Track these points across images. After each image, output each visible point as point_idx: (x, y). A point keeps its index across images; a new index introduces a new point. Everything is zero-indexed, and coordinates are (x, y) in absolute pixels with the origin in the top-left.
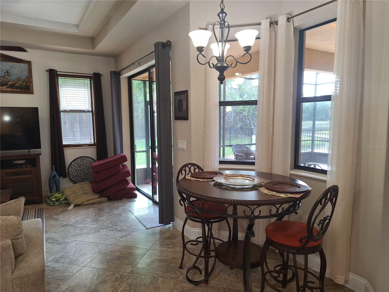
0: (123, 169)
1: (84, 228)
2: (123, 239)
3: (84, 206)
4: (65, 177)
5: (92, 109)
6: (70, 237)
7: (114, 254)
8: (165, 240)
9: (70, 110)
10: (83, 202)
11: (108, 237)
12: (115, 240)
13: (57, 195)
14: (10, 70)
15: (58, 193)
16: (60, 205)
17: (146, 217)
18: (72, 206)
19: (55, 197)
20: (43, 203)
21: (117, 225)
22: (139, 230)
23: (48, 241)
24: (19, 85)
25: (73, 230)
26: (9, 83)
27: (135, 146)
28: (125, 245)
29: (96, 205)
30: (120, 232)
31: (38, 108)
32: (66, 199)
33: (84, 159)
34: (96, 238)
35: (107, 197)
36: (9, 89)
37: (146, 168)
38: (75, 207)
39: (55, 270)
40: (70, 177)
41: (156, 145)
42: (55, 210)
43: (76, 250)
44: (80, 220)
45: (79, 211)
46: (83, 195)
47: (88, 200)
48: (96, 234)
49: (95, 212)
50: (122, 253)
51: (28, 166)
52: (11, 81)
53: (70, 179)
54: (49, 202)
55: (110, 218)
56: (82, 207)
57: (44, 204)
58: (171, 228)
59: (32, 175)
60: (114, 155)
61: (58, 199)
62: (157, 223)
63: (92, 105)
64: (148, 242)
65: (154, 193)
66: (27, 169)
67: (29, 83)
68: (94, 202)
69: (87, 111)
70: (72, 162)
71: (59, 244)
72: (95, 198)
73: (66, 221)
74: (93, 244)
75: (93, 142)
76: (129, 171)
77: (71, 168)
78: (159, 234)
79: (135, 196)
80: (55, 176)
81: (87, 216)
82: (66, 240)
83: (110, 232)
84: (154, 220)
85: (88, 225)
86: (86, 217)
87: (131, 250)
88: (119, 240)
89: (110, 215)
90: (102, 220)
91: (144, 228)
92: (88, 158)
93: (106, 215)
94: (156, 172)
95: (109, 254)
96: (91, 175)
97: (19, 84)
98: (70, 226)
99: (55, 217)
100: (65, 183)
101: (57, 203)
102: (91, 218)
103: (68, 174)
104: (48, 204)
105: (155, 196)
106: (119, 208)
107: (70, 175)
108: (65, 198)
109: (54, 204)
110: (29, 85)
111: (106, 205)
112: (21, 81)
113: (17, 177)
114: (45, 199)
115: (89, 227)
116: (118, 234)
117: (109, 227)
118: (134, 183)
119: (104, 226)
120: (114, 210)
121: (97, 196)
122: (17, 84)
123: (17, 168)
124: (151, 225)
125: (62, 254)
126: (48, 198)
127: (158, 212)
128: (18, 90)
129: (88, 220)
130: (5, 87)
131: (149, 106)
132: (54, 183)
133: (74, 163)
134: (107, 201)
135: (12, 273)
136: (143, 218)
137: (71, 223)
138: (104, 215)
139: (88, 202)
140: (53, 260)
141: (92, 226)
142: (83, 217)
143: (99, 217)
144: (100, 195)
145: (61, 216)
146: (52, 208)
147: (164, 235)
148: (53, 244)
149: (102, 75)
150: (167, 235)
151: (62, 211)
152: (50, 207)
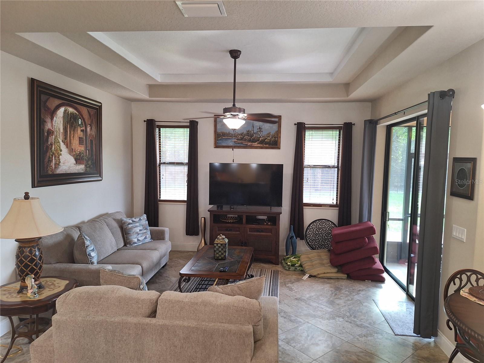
0: (369, 243)
1: (318, 308)
2: (363, 339)
3: (319, 279)
4: (302, 239)
5: (338, 164)
6: (302, 316)
7: (350, 356)
8: (420, 360)
9: (314, 166)
10: (318, 274)
11: (344, 331)
12: (352, 337)
13: (293, 259)
14: (262, 126)
15: (293, 257)
16: (295, 271)
17: (396, 316)
18: (307, 276)
19: (291, 261)
20: (278, 265)
21: (356, 317)
22: (385, 333)
23: (281, 314)
24: (269, 141)
25: (306, 308)
26: (260, 139)
27: (388, 213)
28: (364, 349)
29: (332, 281)
30: (359, 328)
31: (283, 165)
32: (301, 266)
33: (323, 222)
34: (330, 327)
35: (346, 274)
36: (259, 145)
37: (402, 242)
38: (310, 277)
39: (285, 353)
40: (307, 241)
41: (419, 212)
42: (290, 276)
43: (308, 336)
44: (314, 297)
45: (314, 284)
46: (319, 265)
47: (324, 273)
48: (331, 321)
49: (331, 291)
50: (360, 358)
51: (269, 223)
52: (262, 137)
53: (307, 242)
54: (285, 265)
55: (349, 305)
56: (317, 279)
57: (280, 266)
58: (433, 344)
59: (272, 233)
60: (359, 222)
61: (293, 264)
62: (410, 330)
63: (338, 160)
64: (395, 355)
65: (410, 281)
66: (267, 227)
67: (277, 138)
68: (331, 277)
69: (332, 166)
70: (311, 224)
71: (291, 321)
72: (332, 271)
73: (299, 293)
74: (326, 334)
75: (335, 203)
76: (377, 247)
77: (309, 230)
78: (412, 348)
79: (382, 280)
80: (292, 237)
81: (321, 293)
82: (299, 319)
83: (347, 323)
84: (407, 325)
85: (322, 306)
86: (321, 295)
87: (372, 359)
88: (358, 339)
89: (348, 300)
90: (338, 304)
91: (391, 332)
92: (328, 222)
93: (344, 298)
94: (414, 253)
95: (345, 355)
96: (330, 242)
97: (268, 139)
98: (304, 301)
99: (290, 285)
100: (302, 246)
101: (292, 268)
102: (326, 297)
103: (306, 237)
104: (284, 267)
105: (410, 286)
106: (360, 292)
107: (308, 238)
108: (301, 264)
109: (289, 268)
110: (277, 140)
111: (345, 283)
112: (271, 136)
113: (258, 233)
114: (281, 261)
115: (323, 310)
116: (357, 330)
117: (346, 316)
118: (382, 262)
119: (341, 314)
120: (354, 294)
121: (335, 270)
122: (267, 140)
123: (259, 225)
124: (401, 330)
125: (294, 335)
126: (284, 260)
127: (414, 313)
128: (267, 146)
129: (323, 299)
130: (256, 143)
131: (413, 159)
132: (291, 244)
133: (313, 225)
134: (347, 279)
135: (251, 360)
136: (391, 316)
137: (305, 299)
138: (341, 298)
139: (325, 275)
140: (284, 339)
141: (327, 309)
142: (318, 294)
143: (336, 298)
144: (338, 269)
145: (295, 286)
146: (287, 272)
147: (419, 351)
148: (285, 320)
149: (354, 124)
150: (425, 353)
151: (297, 279)
152: (285, 271)
